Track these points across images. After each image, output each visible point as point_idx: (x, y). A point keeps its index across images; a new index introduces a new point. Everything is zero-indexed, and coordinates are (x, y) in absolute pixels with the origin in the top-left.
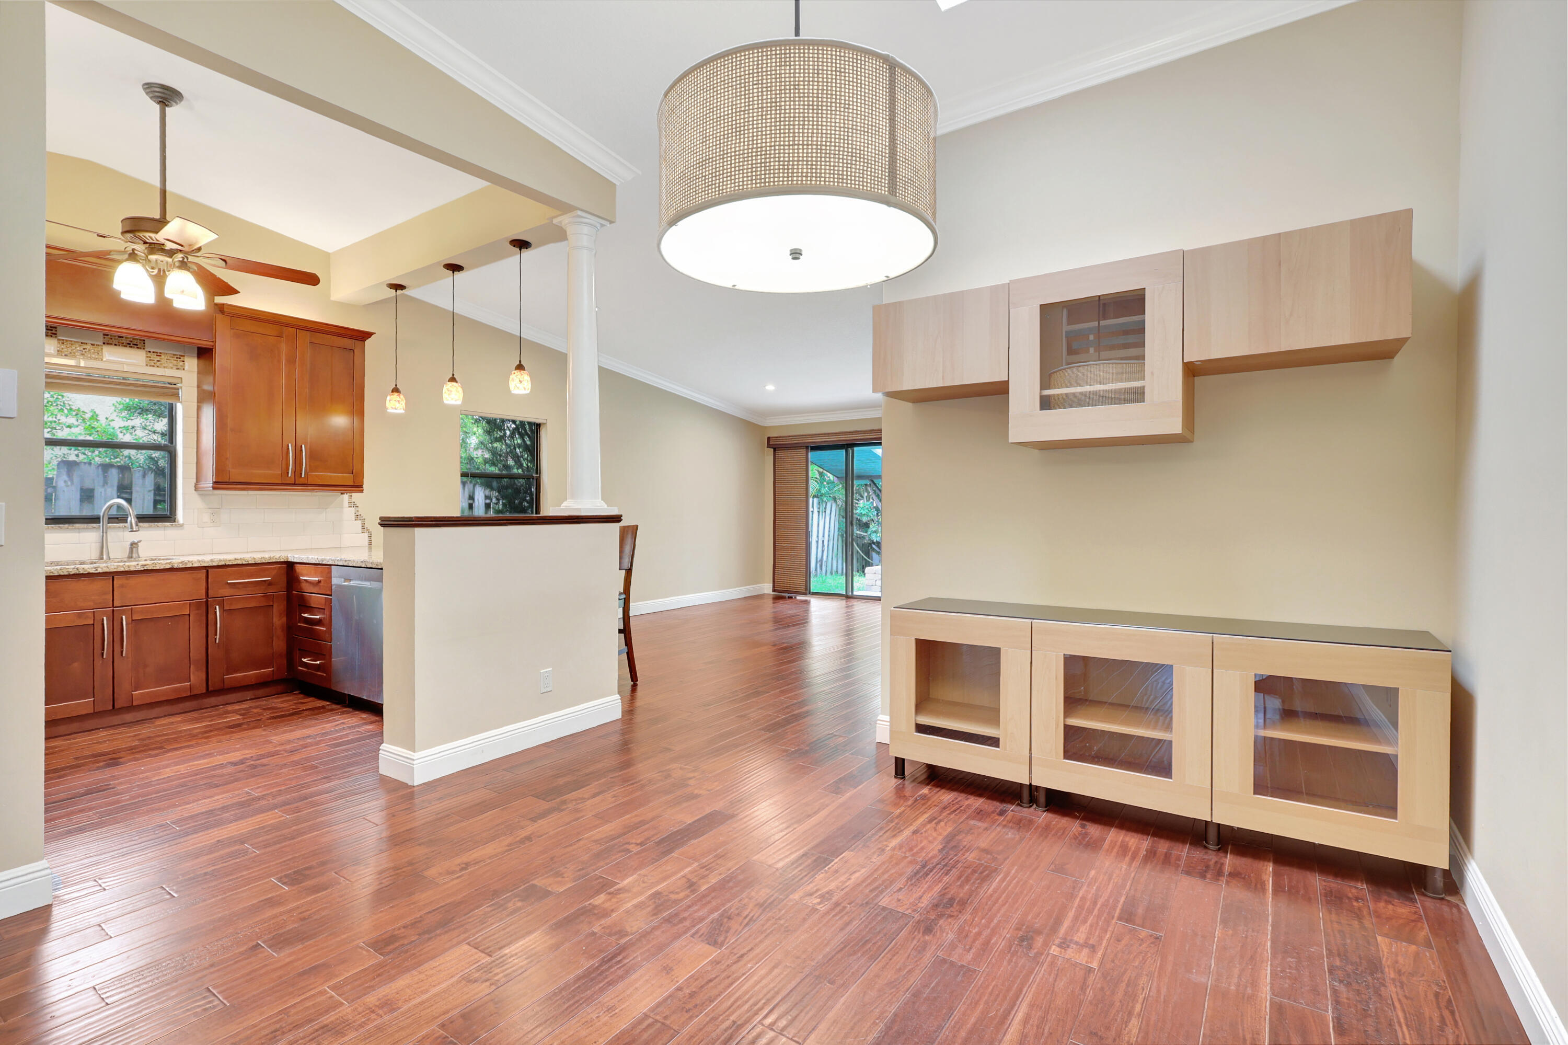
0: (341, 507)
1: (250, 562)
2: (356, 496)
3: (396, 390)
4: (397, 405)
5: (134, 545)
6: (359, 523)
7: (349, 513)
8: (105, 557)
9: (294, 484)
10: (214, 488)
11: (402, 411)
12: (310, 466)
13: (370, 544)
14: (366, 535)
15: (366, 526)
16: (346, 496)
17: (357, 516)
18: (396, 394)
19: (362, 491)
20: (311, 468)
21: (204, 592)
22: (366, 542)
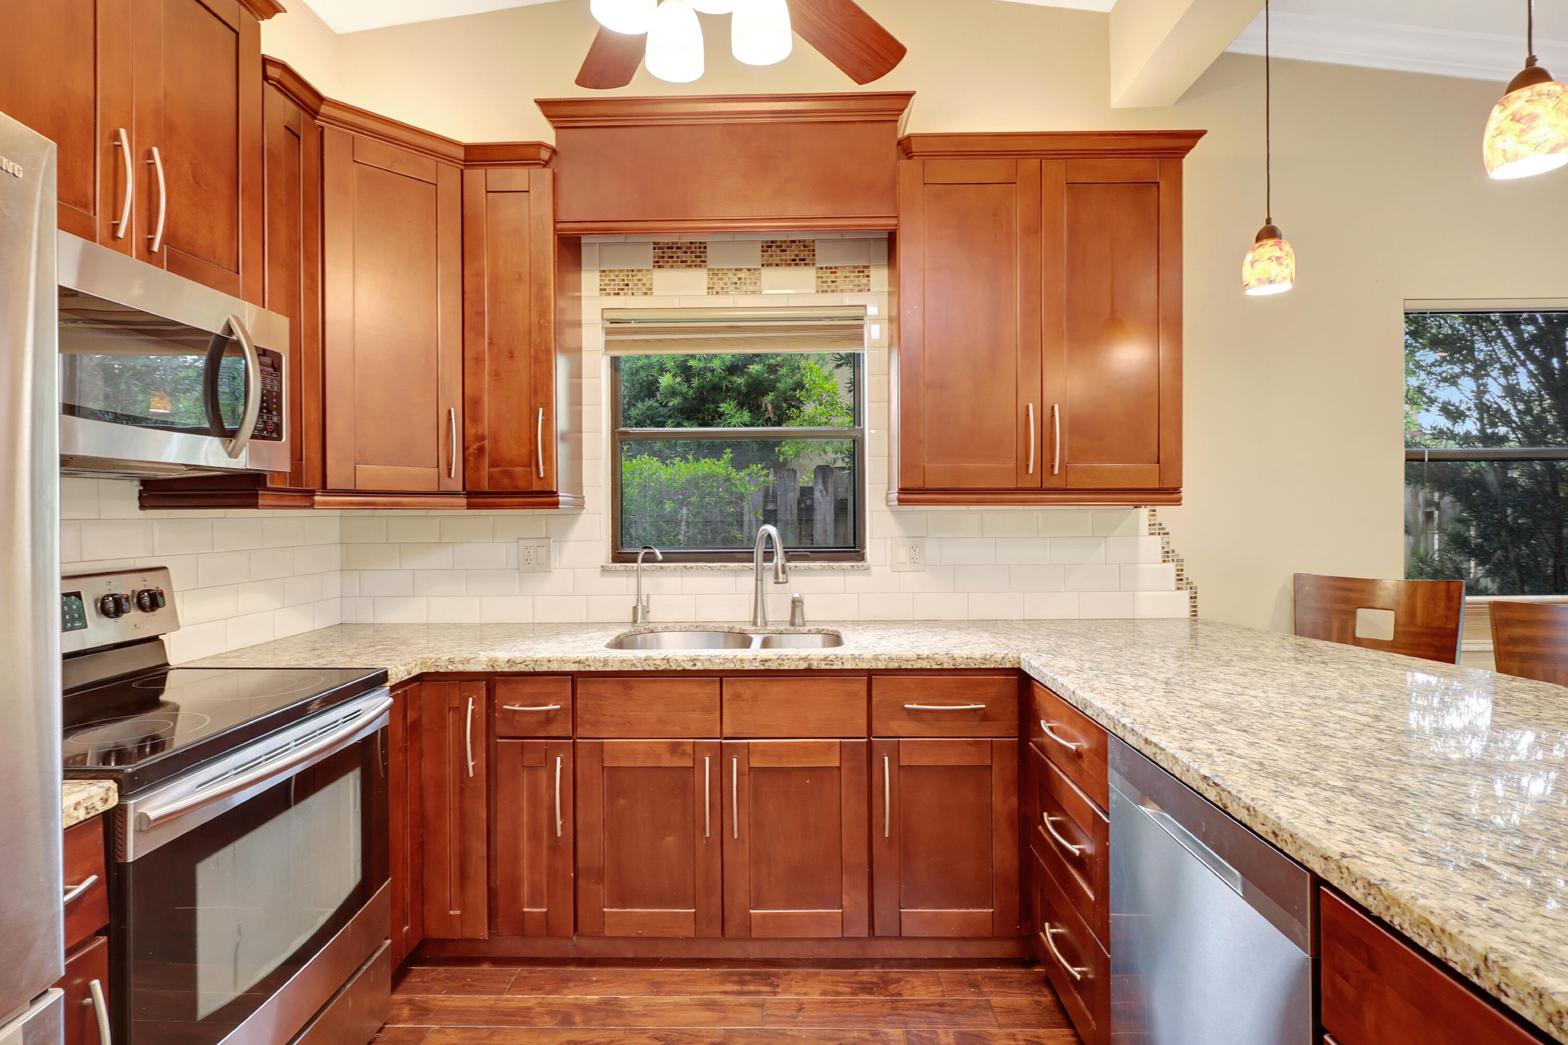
0: (1135, 534)
1: (946, 666)
2: (1165, 513)
3: (1269, 233)
4: (1274, 269)
5: (796, 604)
6: (1171, 567)
7: (1151, 546)
8: (759, 621)
9: (1041, 490)
10: (901, 501)
11: (1286, 286)
12: (1070, 449)
13: (1194, 613)
14: (1186, 594)
15: (1185, 574)
16: (1144, 512)
17: (1167, 555)
18: (1271, 242)
19: (1178, 502)
20: (1073, 454)
21: (863, 721)
22: (1186, 612)
